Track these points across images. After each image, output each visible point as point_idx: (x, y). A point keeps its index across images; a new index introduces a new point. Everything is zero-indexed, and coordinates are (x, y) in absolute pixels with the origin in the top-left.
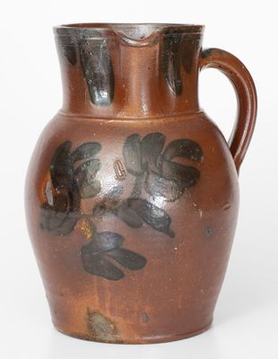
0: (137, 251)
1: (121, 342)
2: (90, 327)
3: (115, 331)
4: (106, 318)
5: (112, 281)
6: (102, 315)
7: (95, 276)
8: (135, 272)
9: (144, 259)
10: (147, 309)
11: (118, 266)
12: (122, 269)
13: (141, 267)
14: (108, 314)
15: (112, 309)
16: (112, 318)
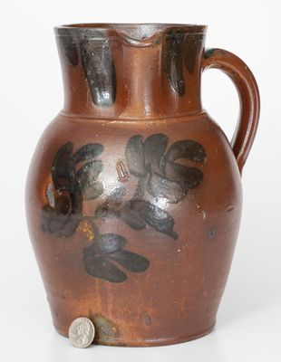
1: (123, 345)
3: (118, 334)
4: (108, 321)
6: (104, 317)
7: (97, 279)
8: (139, 274)
9: (147, 261)
10: (150, 311)
12: (126, 271)
13: (144, 270)
14: (110, 317)
15: (114, 312)
16: (114, 321)
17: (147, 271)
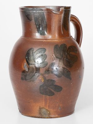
0: (60, 86)
1: (52, 118)
2: (40, 113)
3: (50, 114)
4: (47, 110)
5: (50, 96)
6: (45, 109)
7: (44, 95)
8: (58, 93)
9: (62, 88)
10: (61, 105)
11: (53, 91)
12: (54, 92)
13: (60, 91)
14: (47, 108)
15: (49, 106)
16: (49, 110)
17: (61, 91)
